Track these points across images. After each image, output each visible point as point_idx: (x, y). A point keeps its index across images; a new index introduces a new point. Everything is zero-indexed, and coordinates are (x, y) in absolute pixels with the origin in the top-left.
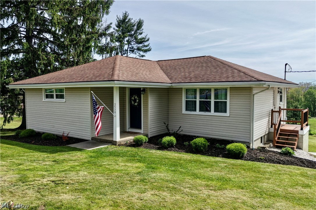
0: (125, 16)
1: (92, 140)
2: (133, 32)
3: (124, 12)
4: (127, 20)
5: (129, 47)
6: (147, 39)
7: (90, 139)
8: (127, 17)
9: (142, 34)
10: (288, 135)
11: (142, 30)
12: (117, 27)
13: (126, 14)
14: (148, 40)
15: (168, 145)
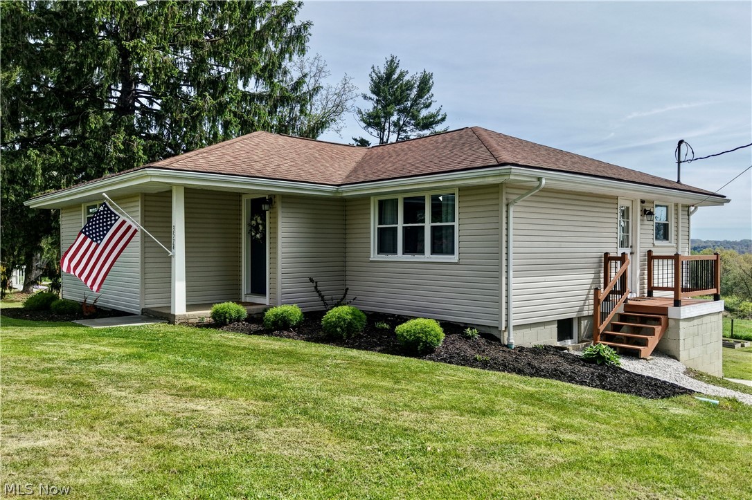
0: (392, 66)
1: (142, 314)
2: (409, 104)
3: (389, 59)
4: (395, 76)
5: (400, 137)
6: (439, 118)
7: (139, 311)
8: (396, 67)
9: (432, 106)
10: (638, 319)
11: (431, 97)
12: (373, 92)
13: (392, 61)
14: (443, 119)
15: (275, 323)
